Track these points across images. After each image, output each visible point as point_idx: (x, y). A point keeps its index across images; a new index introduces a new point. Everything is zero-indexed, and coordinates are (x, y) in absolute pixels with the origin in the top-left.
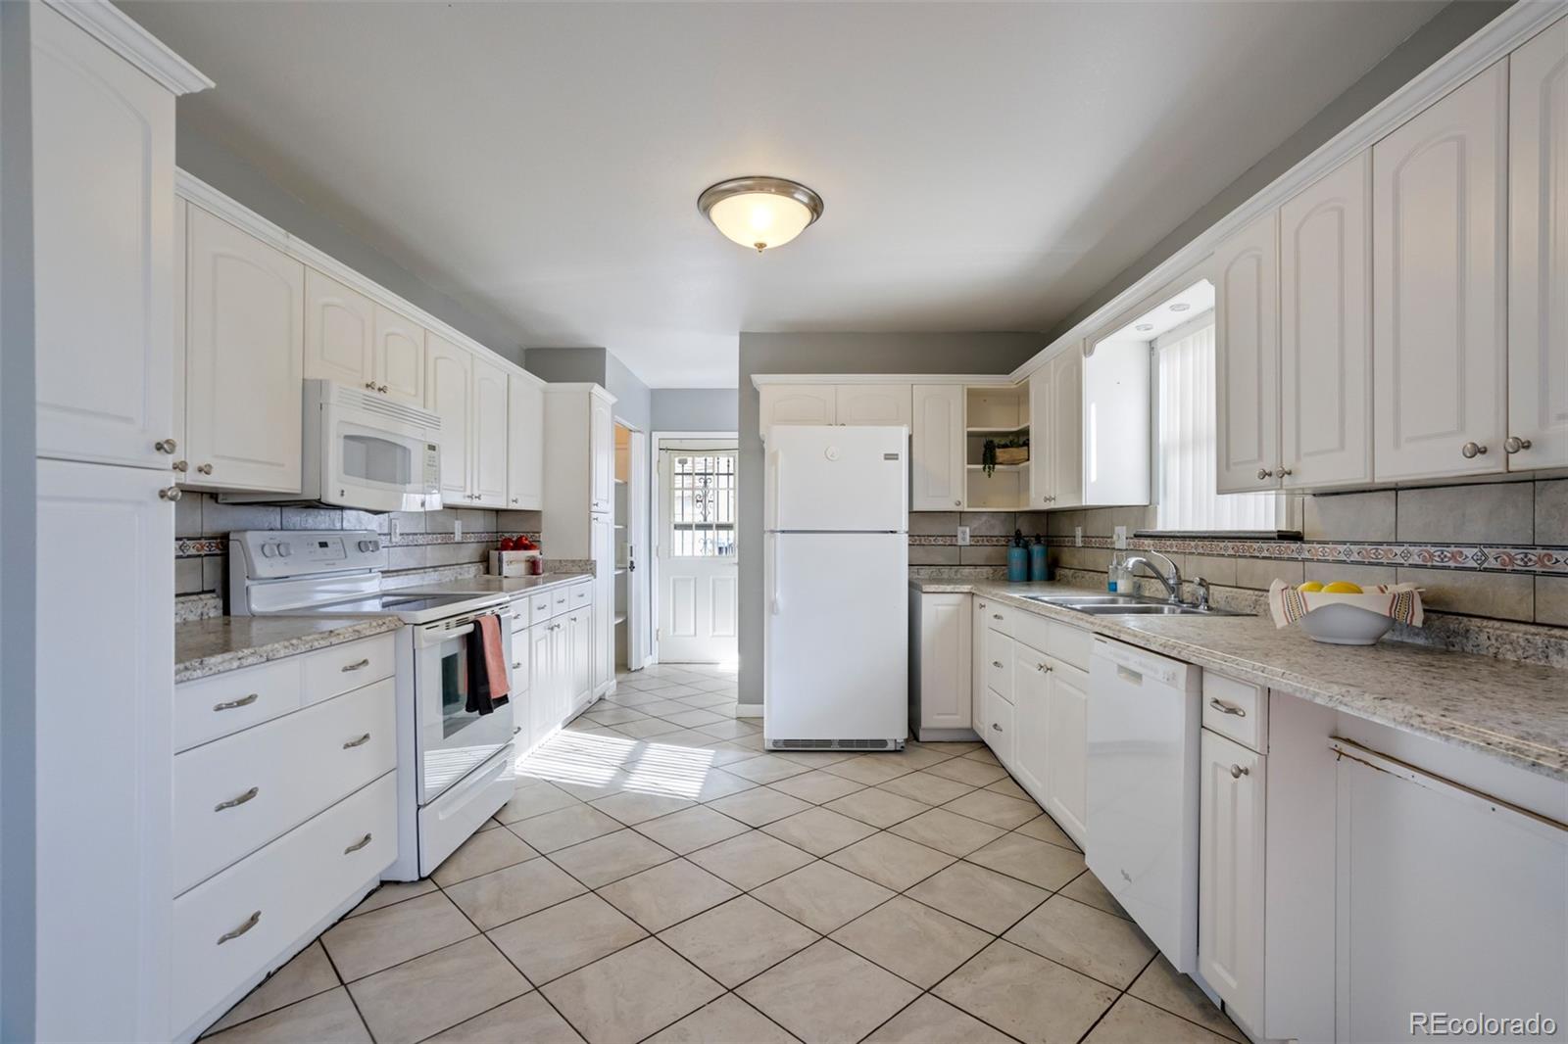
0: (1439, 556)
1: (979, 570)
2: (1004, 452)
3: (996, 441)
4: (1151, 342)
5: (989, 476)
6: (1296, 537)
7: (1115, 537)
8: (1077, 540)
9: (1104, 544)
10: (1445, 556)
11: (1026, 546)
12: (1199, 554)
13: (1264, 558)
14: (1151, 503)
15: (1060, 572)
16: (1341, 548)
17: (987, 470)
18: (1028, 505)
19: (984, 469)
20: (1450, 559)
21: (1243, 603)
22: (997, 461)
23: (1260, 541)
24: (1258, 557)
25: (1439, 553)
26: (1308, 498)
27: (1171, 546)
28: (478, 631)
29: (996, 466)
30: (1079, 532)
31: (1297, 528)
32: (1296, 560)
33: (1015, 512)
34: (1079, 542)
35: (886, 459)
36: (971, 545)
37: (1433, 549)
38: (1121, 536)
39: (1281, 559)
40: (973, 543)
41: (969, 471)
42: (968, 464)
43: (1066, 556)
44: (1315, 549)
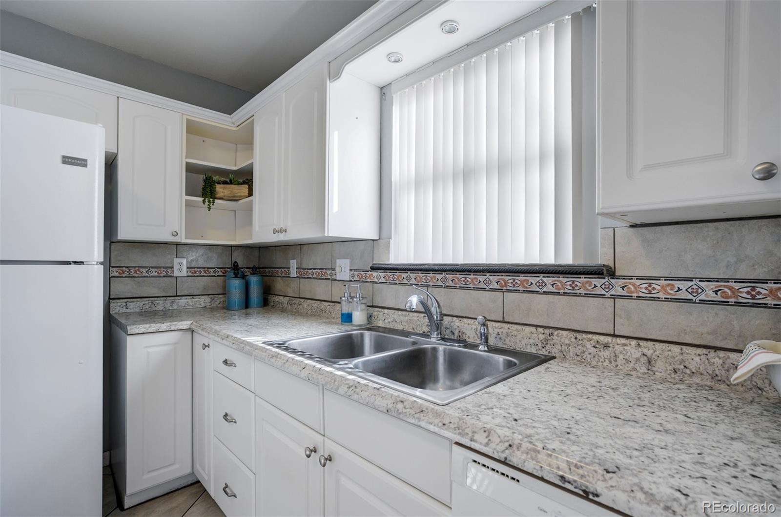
1: (196, 299)
2: (224, 188)
3: (216, 178)
4: (382, 88)
5: (209, 209)
7: (338, 269)
8: (292, 270)
9: (327, 275)
11: (244, 277)
12: (447, 287)
13: (545, 293)
14: (380, 239)
15: (273, 299)
16: (683, 285)
17: (207, 203)
18: (251, 239)
19: (204, 202)
21: (524, 342)
22: (218, 196)
23: (542, 276)
24: (537, 292)
26: (624, 232)
27: (409, 278)
29: (217, 201)
30: (293, 264)
31: (602, 258)
32: (602, 296)
33: (231, 246)
34: (294, 273)
35: (64, 162)
36: (188, 276)
38: (343, 269)
39: (575, 295)
40: (190, 274)
41: (188, 204)
42: (186, 195)
43: (279, 285)
44: (634, 285)
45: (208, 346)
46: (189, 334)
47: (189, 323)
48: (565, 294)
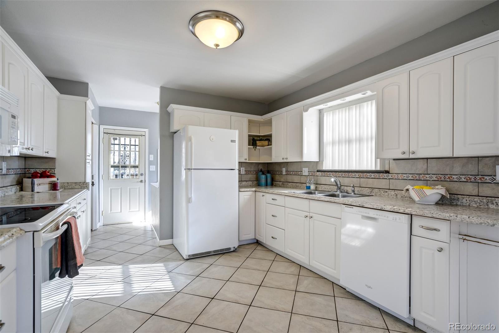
0: (444, 178)
1: (248, 182)
2: (259, 142)
3: (256, 138)
4: (320, 110)
5: (255, 150)
6: (387, 172)
7: (303, 172)
9: (298, 173)
10: (446, 178)
11: (265, 175)
12: (343, 177)
13: (372, 178)
14: (319, 161)
15: (274, 183)
16: (405, 175)
17: (254, 148)
18: (271, 160)
19: (253, 147)
20: (448, 179)
21: (365, 192)
22: (257, 145)
23: (371, 173)
24: (370, 178)
25: (444, 177)
26: (391, 161)
27: (330, 174)
28: (70, 227)
29: (257, 147)
30: (284, 170)
31: (387, 169)
32: (386, 179)
33: (258, 163)
34: (284, 173)
35: (231, 142)
36: (245, 174)
37: (441, 176)
38: (305, 171)
39: (380, 178)
40: (246, 173)
41: (249, 148)
42: (249, 145)
43: (277, 177)
44: (394, 175)
45: (264, 196)
46: (254, 192)
47: (255, 189)
48: (377, 178)
